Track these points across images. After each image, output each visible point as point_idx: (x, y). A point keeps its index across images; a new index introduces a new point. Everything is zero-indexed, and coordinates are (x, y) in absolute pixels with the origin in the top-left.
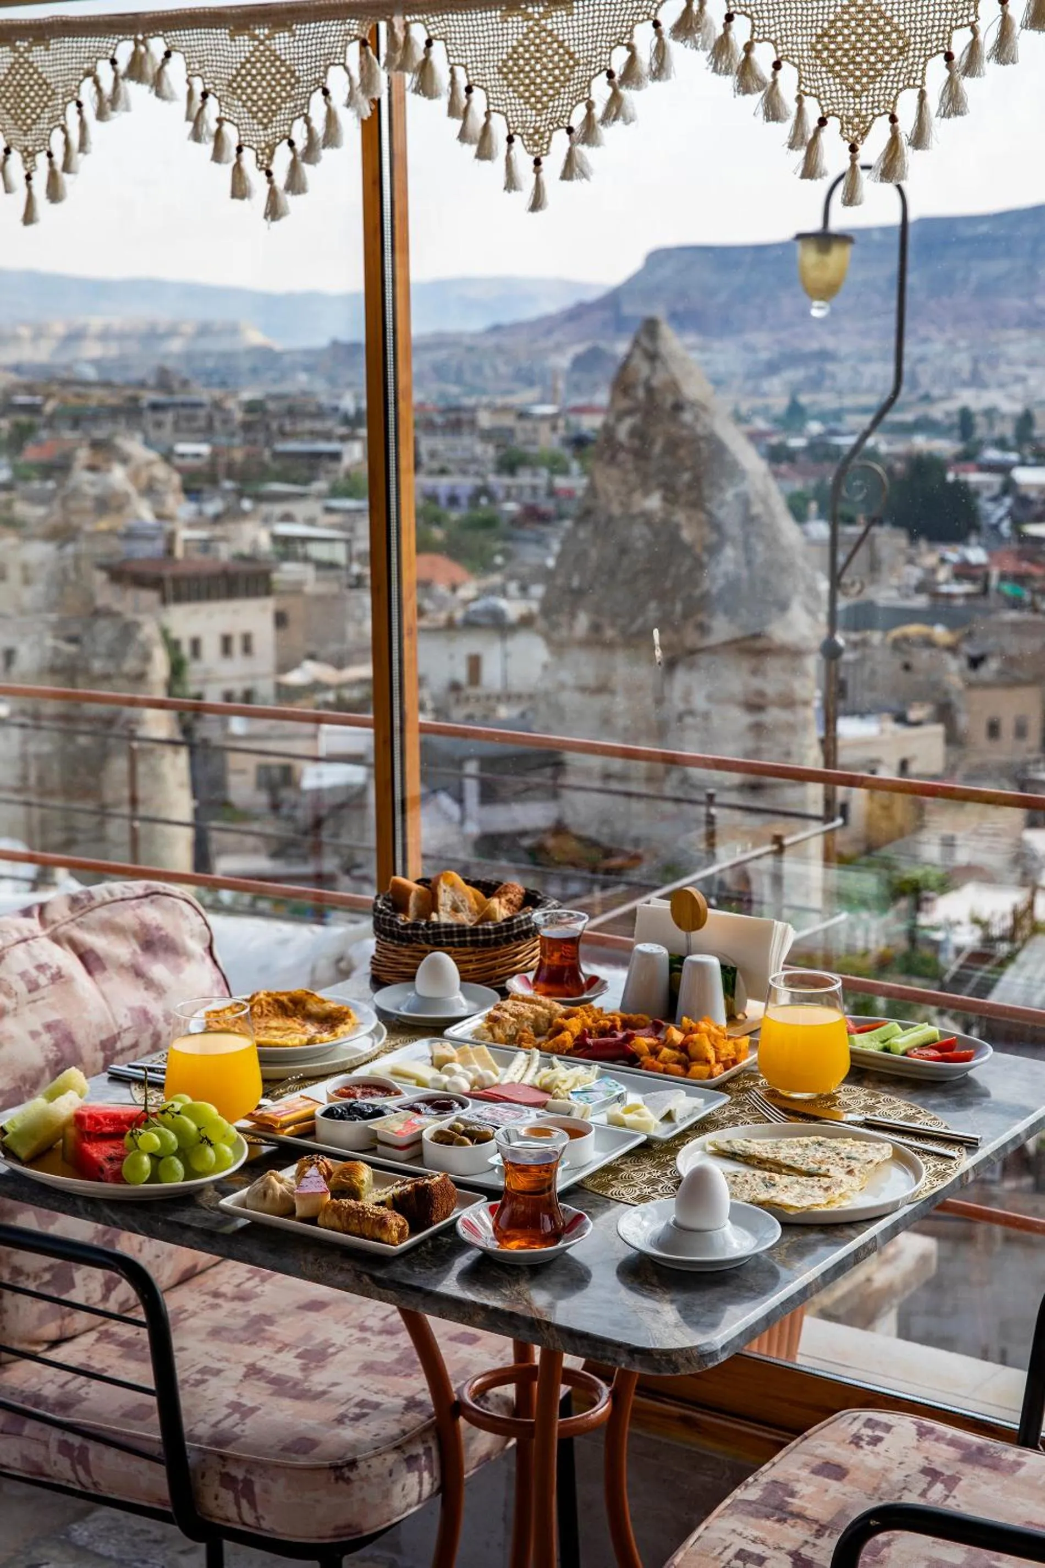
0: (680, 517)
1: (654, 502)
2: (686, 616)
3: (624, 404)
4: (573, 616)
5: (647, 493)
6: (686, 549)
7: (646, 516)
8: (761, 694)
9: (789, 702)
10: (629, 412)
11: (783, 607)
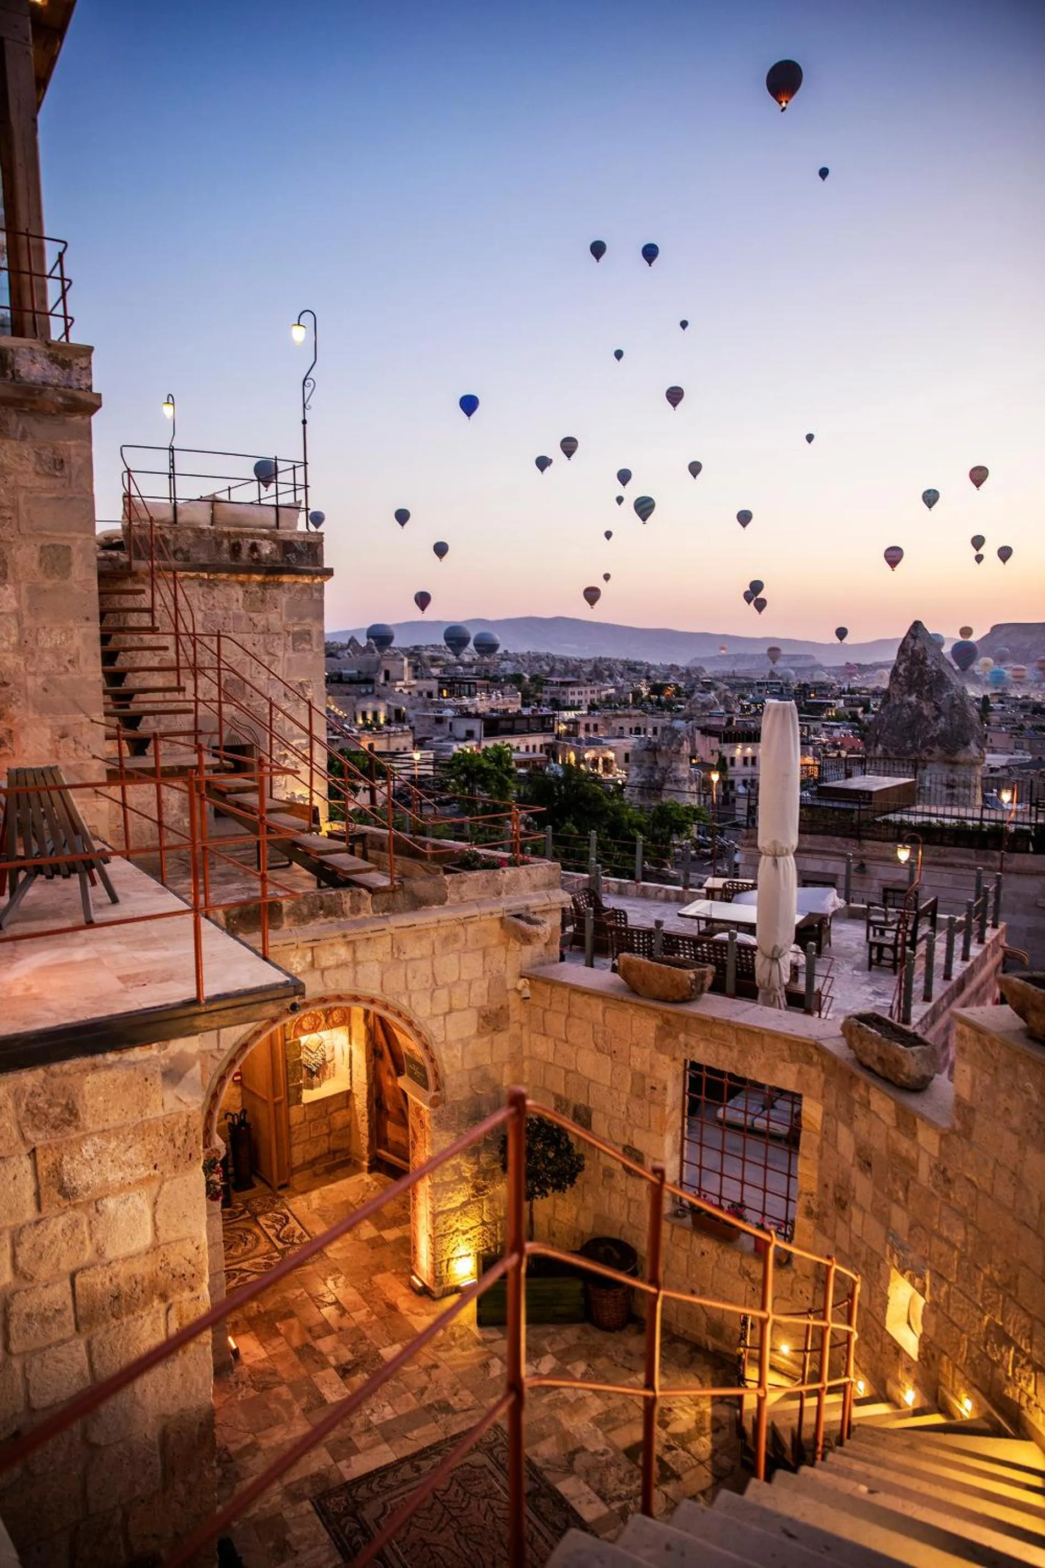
0: (923, 705)
1: (913, 699)
2: (922, 746)
3: (903, 657)
4: (876, 746)
5: (910, 695)
6: (926, 718)
7: (909, 705)
8: (954, 780)
9: (967, 785)
10: (905, 661)
11: (967, 744)
